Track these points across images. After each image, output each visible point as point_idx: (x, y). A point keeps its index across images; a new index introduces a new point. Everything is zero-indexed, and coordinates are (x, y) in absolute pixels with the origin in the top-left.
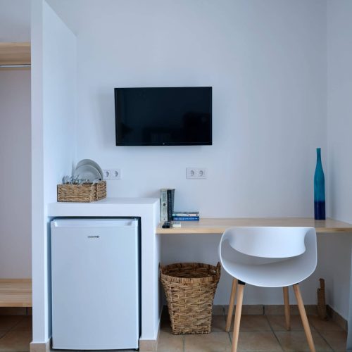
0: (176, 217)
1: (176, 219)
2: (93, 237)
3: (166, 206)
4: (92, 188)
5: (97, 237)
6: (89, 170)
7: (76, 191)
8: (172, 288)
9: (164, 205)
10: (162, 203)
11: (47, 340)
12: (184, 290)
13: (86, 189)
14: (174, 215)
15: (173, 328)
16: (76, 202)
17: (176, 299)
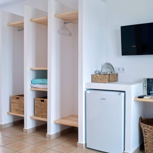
0: (152, 93)
1: (152, 94)
2: (103, 99)
3: (146, 87)
4: (107, 76)
5: (105, 99)
6: (108, 67)
7: (100, 77)
8: (144, 130)
9: (145, 86)
10: (144, 85)
11: (84, 142)
12: (151, 132)
13: (104, 77)
14: (151, 92)
15: (145, 151)
16: (100, 82)
17: (146, 136)
